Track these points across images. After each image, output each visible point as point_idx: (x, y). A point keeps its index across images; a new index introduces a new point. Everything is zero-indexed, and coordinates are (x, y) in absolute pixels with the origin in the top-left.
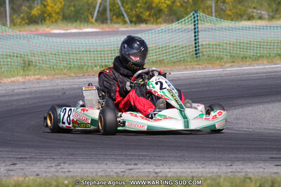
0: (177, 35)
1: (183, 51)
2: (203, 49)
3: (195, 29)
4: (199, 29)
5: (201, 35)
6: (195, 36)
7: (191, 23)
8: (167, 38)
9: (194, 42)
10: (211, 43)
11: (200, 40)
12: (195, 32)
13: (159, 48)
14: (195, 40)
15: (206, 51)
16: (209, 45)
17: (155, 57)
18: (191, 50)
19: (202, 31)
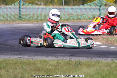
1: (15, 16)
2: (23, 16)
3: (20, 8)
4: (22, 8)
5: (22, 10)
6: (20, 10)
7: (18, 5)
8: (8, 11)
9: (19, 13)
10: (25, 13)
11: (22, 12)
12: (20, 9)
13: (5, 15)
14: (20, 12)
15: (24, 17)
16: (24, 14)
17: (3, 18)
18: (18, 16)
19: (23, 8)
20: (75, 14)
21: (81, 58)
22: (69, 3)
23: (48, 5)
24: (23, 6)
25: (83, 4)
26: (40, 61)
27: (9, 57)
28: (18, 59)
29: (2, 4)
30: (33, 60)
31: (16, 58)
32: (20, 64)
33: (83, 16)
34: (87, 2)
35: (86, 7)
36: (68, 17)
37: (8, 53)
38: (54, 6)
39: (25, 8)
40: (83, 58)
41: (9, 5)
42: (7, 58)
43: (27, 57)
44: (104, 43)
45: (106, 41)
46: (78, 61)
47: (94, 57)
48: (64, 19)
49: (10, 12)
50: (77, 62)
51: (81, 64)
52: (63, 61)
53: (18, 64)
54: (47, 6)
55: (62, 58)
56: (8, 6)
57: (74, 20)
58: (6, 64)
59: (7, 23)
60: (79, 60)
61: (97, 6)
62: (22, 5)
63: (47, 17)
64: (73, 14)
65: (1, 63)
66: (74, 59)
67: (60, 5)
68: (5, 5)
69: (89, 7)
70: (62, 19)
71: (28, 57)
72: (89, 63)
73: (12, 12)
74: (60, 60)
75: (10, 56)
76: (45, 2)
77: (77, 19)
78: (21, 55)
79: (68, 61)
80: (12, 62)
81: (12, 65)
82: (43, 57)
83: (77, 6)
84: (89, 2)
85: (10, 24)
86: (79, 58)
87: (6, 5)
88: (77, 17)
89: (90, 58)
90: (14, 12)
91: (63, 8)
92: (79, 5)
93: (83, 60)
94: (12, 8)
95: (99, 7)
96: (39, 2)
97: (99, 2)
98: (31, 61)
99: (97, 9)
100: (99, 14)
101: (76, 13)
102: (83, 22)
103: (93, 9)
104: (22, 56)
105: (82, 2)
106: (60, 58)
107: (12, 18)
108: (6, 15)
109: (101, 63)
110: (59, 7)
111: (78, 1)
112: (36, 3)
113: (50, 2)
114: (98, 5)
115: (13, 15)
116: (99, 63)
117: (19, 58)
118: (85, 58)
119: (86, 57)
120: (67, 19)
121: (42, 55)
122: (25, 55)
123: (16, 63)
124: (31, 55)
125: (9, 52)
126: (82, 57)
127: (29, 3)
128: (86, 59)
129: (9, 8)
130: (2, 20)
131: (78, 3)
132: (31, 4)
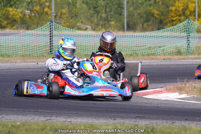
1: (41, 49)
2: (55, 48)
3: (50, 34)
4: (54, 34)
5: (55, 39)
6: (50, 39)
7: (48, 30)
8: (31, 39)
11: (54, 42)
12: (50, 36)
13: (25, 46)
14: (50, 42)
17: (21, 52)
18: (47, 49)
19: (55, 36)
20: (145, 46)
21: (154, 122)
22: (134, 26)
23: (99, 29)
24: (56, 32)
25: (159, 29)
26: (85, 126)
27: (32, 119)
28: (47, 122)
29: (21, 27)
30: (73, 124)
31: (43, 121)
32: (50, 131)
33: (159, 50)
34: (166, 24)
35: (164, 35)
36: (133, 51)
37: (29, 111)
39: (60, 34)
40: (158, 121)
41: (32, 29)
42: (28, 121)
43: (61, 118)
44: (195, 96)
45: (198, 92)
46: (149, 126)
47: (178, 120)
49: (34, 42)
50: (148, 128)
51: (154, 131)
52: (123, 126)
53: (46, 130)
54: (98, 31)
55: (121, 121)
56: (30, 32)
57: (143, 55)
58: (26, 130)
59: (29, 60)
60: (151, 124)
61: (183, 33)
62: (54, 29)
64: (141, 46)
65: (18, 129)
66: (143, 123)
67: (119, 30)
68: (26, 29)
69: (169, 33)
71: (64, 119)
72: (170, 131)
73: (37, 41)
74: (118, 124)
75: (33, 117)
76: (93, 24)
77: (148, 55)
78: (52, 114)
79: (133, 126)
80: (36, 127)
81: (36, 132)
82: (89, 119)
83: (148, 33)
84: (169, 24)
85: (33, 62)
86: (152, 122)
87: (28, 29)
88: (148, 51)
89: (170, 122)
90: (41, 42)
91: (124, 35)
92: (152, 30)
93: (158, 125)
94: (37, 34)
95: (186, 35)
96: (84, 24)
97: (187, 25)
98: (70, 126)
99: (183, 37)
100: (187, 45)
101: (148, 43)
102: (158, 59)
103: (176, 37)
104: (54, 118)
105: (158, 26)
106: (118, 121)
107: (37, 52)
108: (27, 46)
109: (190, 130)
110: (118, 33)
111: (150, 23)
112: (78, 26)
113: (102, 25)
114: (184, 31)
115: (39, 47)
116: (186, 131)
117: (49, 120)
118: (161, 121)
119: (163, 119)
120: (131, 55)
121: (87, 116)
122: (58, 115)
123: (43, 130)
124: (69, 116)
125: (31, 110)
126: (156, 119)
127: (68, 26)
128: (164, 124)
129: (32, 34)
130: (20, 56)
131: (151, 28)
132: (70, 28)
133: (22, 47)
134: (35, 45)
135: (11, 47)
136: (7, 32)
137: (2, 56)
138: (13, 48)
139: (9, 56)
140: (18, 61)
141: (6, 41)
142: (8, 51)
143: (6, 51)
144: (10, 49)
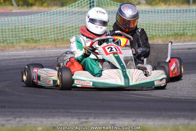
0: (71, 16)
7: (87, 5)
8: (65, 18)
13: (57, 28)
17: (53, 36)
23: (157, 4)
38: (169, 5)
48: (191, 33)
49: (69, 21)
54: (154, 5)
56: (64, 9)
59: (63, 46)
62: (95, 4)
63: (152, 30)
67: (183, 3)
70: (188, 34)
73: (72, 20)
87: (63, 5)
90: (79, 21)
108: (60, 27)
115: (76, 29)
129: (63, 12)
130: (51, 40)
133: (54, 28)
134: (71, 25)
135: (38, 29)
136: (34, 11)
137: (26, 41)
138: (41, 31)
139: (36, 41)
140: (47, 47)
141: (31, 21)
142: (35, 35)
143: (32, 35)
144: (38, 32)
